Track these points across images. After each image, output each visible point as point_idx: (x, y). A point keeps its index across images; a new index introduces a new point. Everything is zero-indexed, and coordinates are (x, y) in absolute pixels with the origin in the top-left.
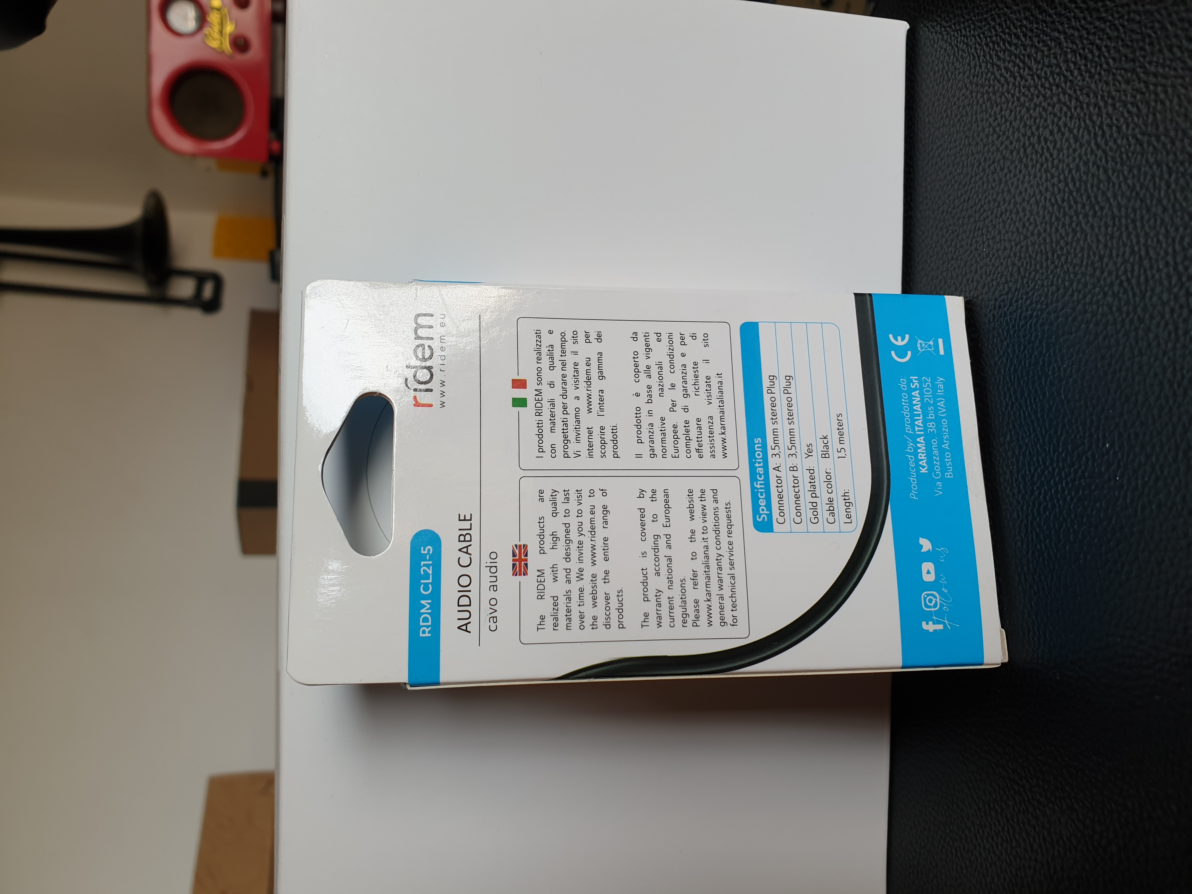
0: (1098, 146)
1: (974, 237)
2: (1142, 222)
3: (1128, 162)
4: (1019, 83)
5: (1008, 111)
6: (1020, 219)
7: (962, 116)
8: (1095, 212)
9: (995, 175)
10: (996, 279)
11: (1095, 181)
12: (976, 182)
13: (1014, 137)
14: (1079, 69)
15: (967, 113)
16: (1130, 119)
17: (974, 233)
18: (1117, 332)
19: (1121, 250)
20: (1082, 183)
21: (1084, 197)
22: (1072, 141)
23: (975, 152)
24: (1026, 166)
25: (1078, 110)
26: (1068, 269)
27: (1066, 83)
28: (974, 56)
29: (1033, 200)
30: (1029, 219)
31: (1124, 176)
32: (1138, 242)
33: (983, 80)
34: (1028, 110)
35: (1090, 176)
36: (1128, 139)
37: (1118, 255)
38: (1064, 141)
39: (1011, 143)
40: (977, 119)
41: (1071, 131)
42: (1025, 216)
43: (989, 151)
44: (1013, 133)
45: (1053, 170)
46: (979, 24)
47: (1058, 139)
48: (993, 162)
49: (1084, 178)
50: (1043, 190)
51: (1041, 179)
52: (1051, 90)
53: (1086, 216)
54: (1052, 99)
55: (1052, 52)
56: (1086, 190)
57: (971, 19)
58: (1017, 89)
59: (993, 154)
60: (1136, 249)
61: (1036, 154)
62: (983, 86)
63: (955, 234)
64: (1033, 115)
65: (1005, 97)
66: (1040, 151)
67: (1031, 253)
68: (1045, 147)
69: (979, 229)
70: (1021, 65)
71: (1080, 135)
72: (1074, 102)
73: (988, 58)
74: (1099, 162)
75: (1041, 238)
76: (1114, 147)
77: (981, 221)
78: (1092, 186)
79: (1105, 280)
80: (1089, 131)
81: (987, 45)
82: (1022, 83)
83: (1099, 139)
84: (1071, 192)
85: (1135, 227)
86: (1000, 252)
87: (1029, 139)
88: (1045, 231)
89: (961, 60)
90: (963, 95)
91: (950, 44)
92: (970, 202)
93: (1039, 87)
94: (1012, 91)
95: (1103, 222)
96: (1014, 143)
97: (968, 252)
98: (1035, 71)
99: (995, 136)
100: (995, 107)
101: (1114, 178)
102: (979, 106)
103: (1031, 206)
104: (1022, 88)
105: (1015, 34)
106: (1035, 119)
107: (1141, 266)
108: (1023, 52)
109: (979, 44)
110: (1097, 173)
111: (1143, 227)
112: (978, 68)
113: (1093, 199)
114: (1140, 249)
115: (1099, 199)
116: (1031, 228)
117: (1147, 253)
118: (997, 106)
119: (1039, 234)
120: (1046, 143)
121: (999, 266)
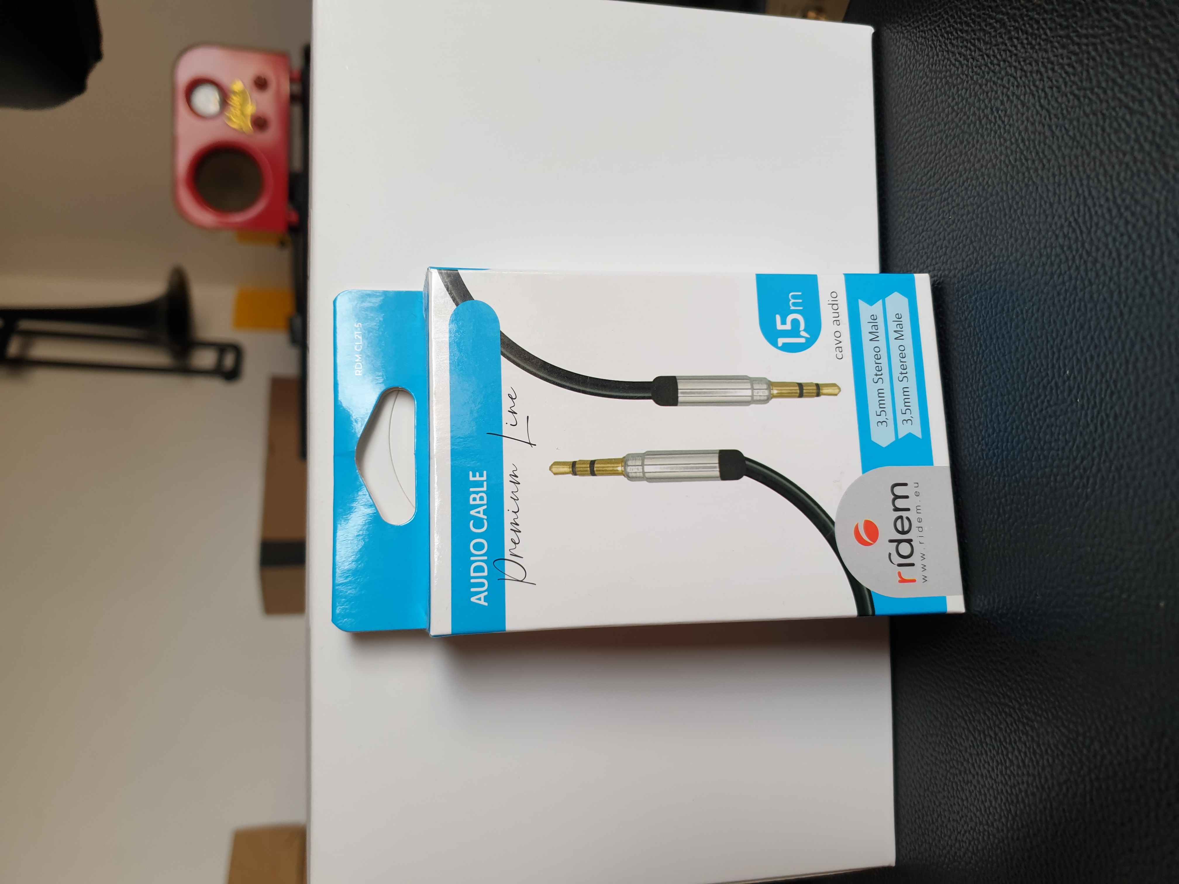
0: (1042, 106)
1: (940, 208)
2: (1083, 166)
3: (1068, 116)
4: (972, 64)
5: (964, 90)
6: (980, 184)
7: (925, 102)
8: (1044, 166)
9: (956, 149)
10: (962, 241)
11: (1042, 138)
12: (940, 158)
13: (970, 112)
14: (1022, 43)
15: (928, 98)
16: (1067, 79)
17: (941, 203)
18: (1069, 268)
19: (1068, 194)
20: (1031, 142)
21: (1033, 154)
22: (1020, 106)
23: (937, 131)
24: (982, 136)
25: (1023, 79)
26: (1024, 221)
27: (1011, 56)
28: (931, 47)
29: (990, 165)
30: (987, 183)
31: (1065, 129)
32: (1082, 185)
33: (941, 66)
34: (981, 86)
35: (1037, 134)
36: (1066, 96)
37: (1065, 200)
38: (1013, 108)
39: (968, 118)
40: (937, 102)
41: (1018, 98)
42: (983, 180)
43: (949, 129)
44: (970, 109)
45: (1006, 135)
46: (934, 19)
47: (1007, 107)
48: (954, 138)
49: (1032, 137)
50: (998, 153)
51: (995, 144)
52: (999, 65)
53: (1036, 170)
54: (1000, 73)
55: (998, 32)
56: (1035, 147)
57: (927, 16)
58: (970, 70)
59: (953, 130)
60: (1080, 191)
61: (990, 124)
62: (941, 72)
63: (924, 209)
64: (986, 90)
65: (960, 78)
66: (993, 120)
67: (991, 212)
68: (998, 116)
69: (945, 200)
70: (972, 48)
71: (1026, 101)
72: (1019, 73)
73: (944, 47)
74: (1043, 120)
75: (999, 197)
76: (1056, 105)
77: (946, 192)
78: (1040, 143)
79: (1056, 223)
80: (1033, 95)
81: (942, 36)
82: (974, 64)
83: (1042, 101)
84: (1022, 152)
85: (1079, 172)
86: (964, 217)
87: (983, 111)
88: (1002, 190)
89: (920, 53)
90: (924, 83)
91: (910, 40)
92: (936, 176)
93: (989, 65)
94: (966, 72)
95: (1051, 172)
96: (971, 117)
97: (937, 222)
98: (984, 51)
99: (954, 114)
100: (952, 89)
101: (1057, 133)
102: (938, 90)
103: (988, 170)
104: (974, 68)
105: (966, 22)
106: (987, 93)
107: (1085, 204)
108: (974, 36)
109: (935, 36)
110: (1043, 131)
111: (1085, 171)
112: (935, 57)
113: (1041, 154)
114: (1083, 191)
115: (1046, 153)
116: (990, 190)
117: (1090, 193)
118: (954, 88)
119: (997, 194)
120: (998, 112)
121: (963, 230)
